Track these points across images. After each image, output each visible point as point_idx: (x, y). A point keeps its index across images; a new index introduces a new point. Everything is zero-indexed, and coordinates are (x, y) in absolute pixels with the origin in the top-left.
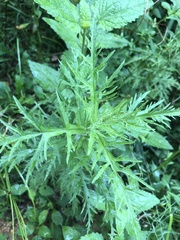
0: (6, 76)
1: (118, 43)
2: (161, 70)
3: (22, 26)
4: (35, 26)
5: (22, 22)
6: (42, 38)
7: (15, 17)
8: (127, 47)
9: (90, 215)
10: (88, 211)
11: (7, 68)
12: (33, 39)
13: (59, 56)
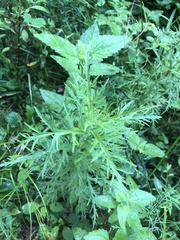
0: (17, 107)
1: (112, 71)
2: (151, 91)
3: (32, 64)
4: (43, 63)
5: (31, 61)
6: (48, 72)
7: (25, 57)
8: (119, 74)
9: (95, 210)
10: (93, 206)
11: (18, 100)
12: (40, 74)
13: (64, 87)
